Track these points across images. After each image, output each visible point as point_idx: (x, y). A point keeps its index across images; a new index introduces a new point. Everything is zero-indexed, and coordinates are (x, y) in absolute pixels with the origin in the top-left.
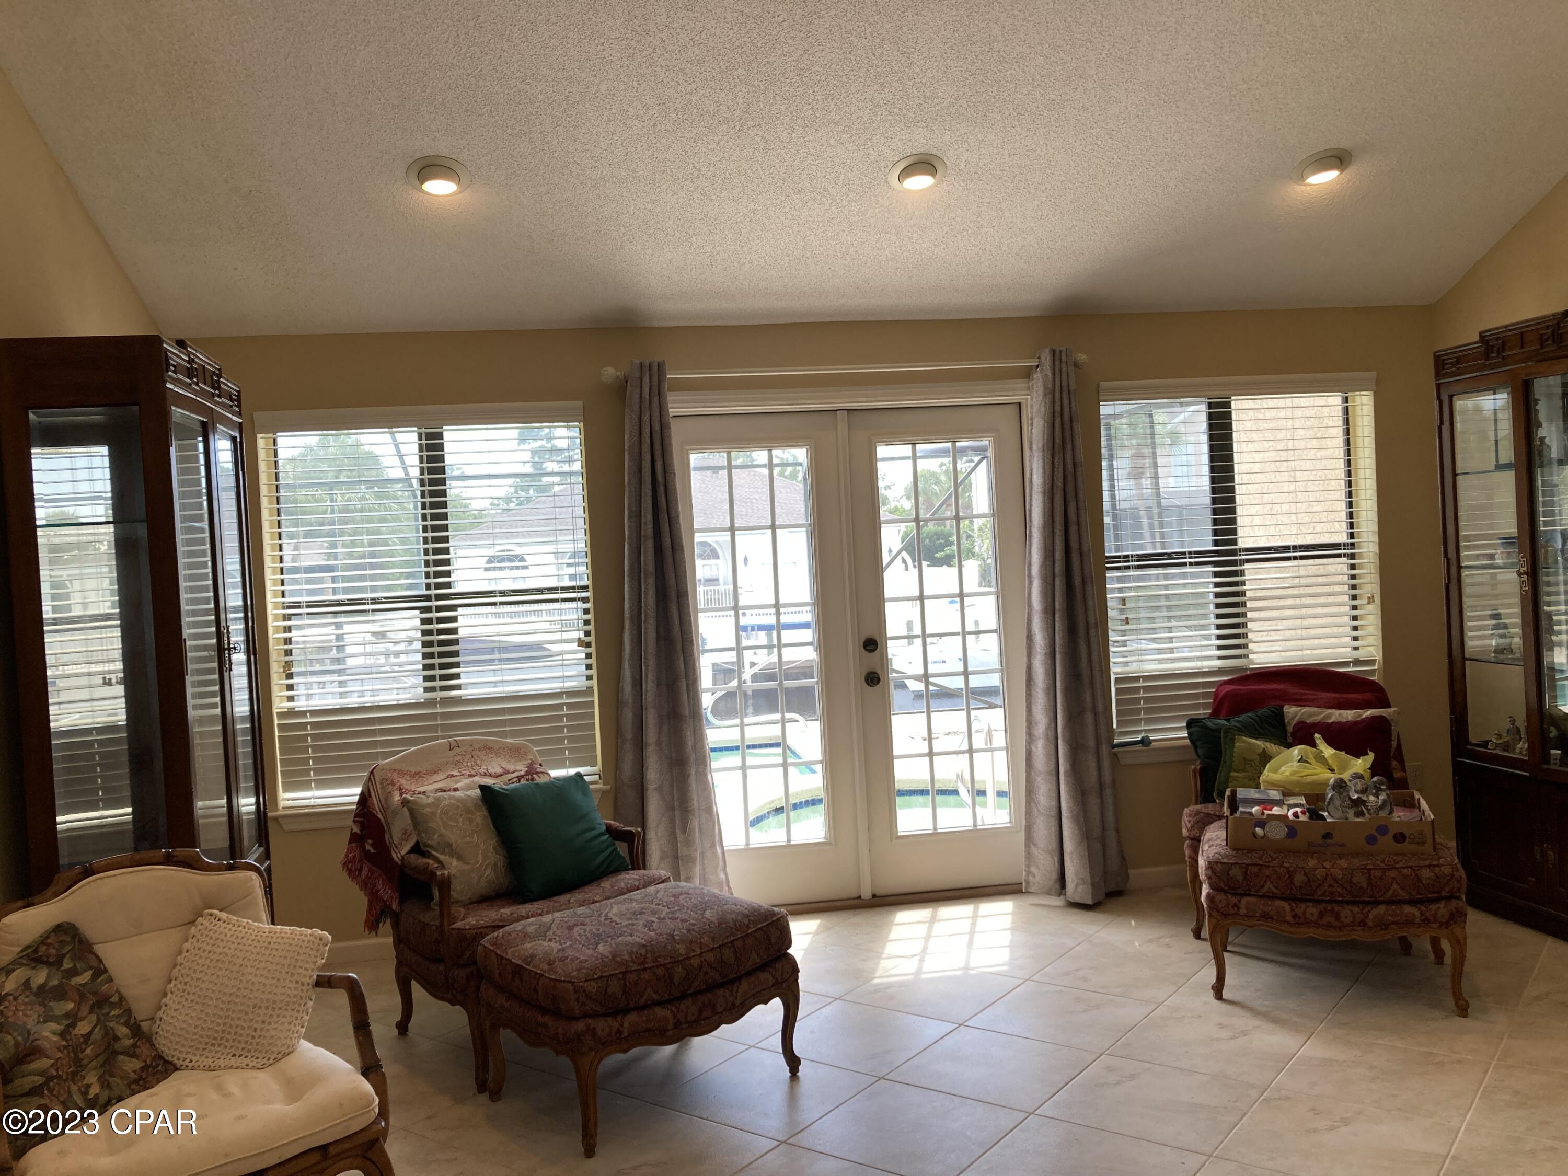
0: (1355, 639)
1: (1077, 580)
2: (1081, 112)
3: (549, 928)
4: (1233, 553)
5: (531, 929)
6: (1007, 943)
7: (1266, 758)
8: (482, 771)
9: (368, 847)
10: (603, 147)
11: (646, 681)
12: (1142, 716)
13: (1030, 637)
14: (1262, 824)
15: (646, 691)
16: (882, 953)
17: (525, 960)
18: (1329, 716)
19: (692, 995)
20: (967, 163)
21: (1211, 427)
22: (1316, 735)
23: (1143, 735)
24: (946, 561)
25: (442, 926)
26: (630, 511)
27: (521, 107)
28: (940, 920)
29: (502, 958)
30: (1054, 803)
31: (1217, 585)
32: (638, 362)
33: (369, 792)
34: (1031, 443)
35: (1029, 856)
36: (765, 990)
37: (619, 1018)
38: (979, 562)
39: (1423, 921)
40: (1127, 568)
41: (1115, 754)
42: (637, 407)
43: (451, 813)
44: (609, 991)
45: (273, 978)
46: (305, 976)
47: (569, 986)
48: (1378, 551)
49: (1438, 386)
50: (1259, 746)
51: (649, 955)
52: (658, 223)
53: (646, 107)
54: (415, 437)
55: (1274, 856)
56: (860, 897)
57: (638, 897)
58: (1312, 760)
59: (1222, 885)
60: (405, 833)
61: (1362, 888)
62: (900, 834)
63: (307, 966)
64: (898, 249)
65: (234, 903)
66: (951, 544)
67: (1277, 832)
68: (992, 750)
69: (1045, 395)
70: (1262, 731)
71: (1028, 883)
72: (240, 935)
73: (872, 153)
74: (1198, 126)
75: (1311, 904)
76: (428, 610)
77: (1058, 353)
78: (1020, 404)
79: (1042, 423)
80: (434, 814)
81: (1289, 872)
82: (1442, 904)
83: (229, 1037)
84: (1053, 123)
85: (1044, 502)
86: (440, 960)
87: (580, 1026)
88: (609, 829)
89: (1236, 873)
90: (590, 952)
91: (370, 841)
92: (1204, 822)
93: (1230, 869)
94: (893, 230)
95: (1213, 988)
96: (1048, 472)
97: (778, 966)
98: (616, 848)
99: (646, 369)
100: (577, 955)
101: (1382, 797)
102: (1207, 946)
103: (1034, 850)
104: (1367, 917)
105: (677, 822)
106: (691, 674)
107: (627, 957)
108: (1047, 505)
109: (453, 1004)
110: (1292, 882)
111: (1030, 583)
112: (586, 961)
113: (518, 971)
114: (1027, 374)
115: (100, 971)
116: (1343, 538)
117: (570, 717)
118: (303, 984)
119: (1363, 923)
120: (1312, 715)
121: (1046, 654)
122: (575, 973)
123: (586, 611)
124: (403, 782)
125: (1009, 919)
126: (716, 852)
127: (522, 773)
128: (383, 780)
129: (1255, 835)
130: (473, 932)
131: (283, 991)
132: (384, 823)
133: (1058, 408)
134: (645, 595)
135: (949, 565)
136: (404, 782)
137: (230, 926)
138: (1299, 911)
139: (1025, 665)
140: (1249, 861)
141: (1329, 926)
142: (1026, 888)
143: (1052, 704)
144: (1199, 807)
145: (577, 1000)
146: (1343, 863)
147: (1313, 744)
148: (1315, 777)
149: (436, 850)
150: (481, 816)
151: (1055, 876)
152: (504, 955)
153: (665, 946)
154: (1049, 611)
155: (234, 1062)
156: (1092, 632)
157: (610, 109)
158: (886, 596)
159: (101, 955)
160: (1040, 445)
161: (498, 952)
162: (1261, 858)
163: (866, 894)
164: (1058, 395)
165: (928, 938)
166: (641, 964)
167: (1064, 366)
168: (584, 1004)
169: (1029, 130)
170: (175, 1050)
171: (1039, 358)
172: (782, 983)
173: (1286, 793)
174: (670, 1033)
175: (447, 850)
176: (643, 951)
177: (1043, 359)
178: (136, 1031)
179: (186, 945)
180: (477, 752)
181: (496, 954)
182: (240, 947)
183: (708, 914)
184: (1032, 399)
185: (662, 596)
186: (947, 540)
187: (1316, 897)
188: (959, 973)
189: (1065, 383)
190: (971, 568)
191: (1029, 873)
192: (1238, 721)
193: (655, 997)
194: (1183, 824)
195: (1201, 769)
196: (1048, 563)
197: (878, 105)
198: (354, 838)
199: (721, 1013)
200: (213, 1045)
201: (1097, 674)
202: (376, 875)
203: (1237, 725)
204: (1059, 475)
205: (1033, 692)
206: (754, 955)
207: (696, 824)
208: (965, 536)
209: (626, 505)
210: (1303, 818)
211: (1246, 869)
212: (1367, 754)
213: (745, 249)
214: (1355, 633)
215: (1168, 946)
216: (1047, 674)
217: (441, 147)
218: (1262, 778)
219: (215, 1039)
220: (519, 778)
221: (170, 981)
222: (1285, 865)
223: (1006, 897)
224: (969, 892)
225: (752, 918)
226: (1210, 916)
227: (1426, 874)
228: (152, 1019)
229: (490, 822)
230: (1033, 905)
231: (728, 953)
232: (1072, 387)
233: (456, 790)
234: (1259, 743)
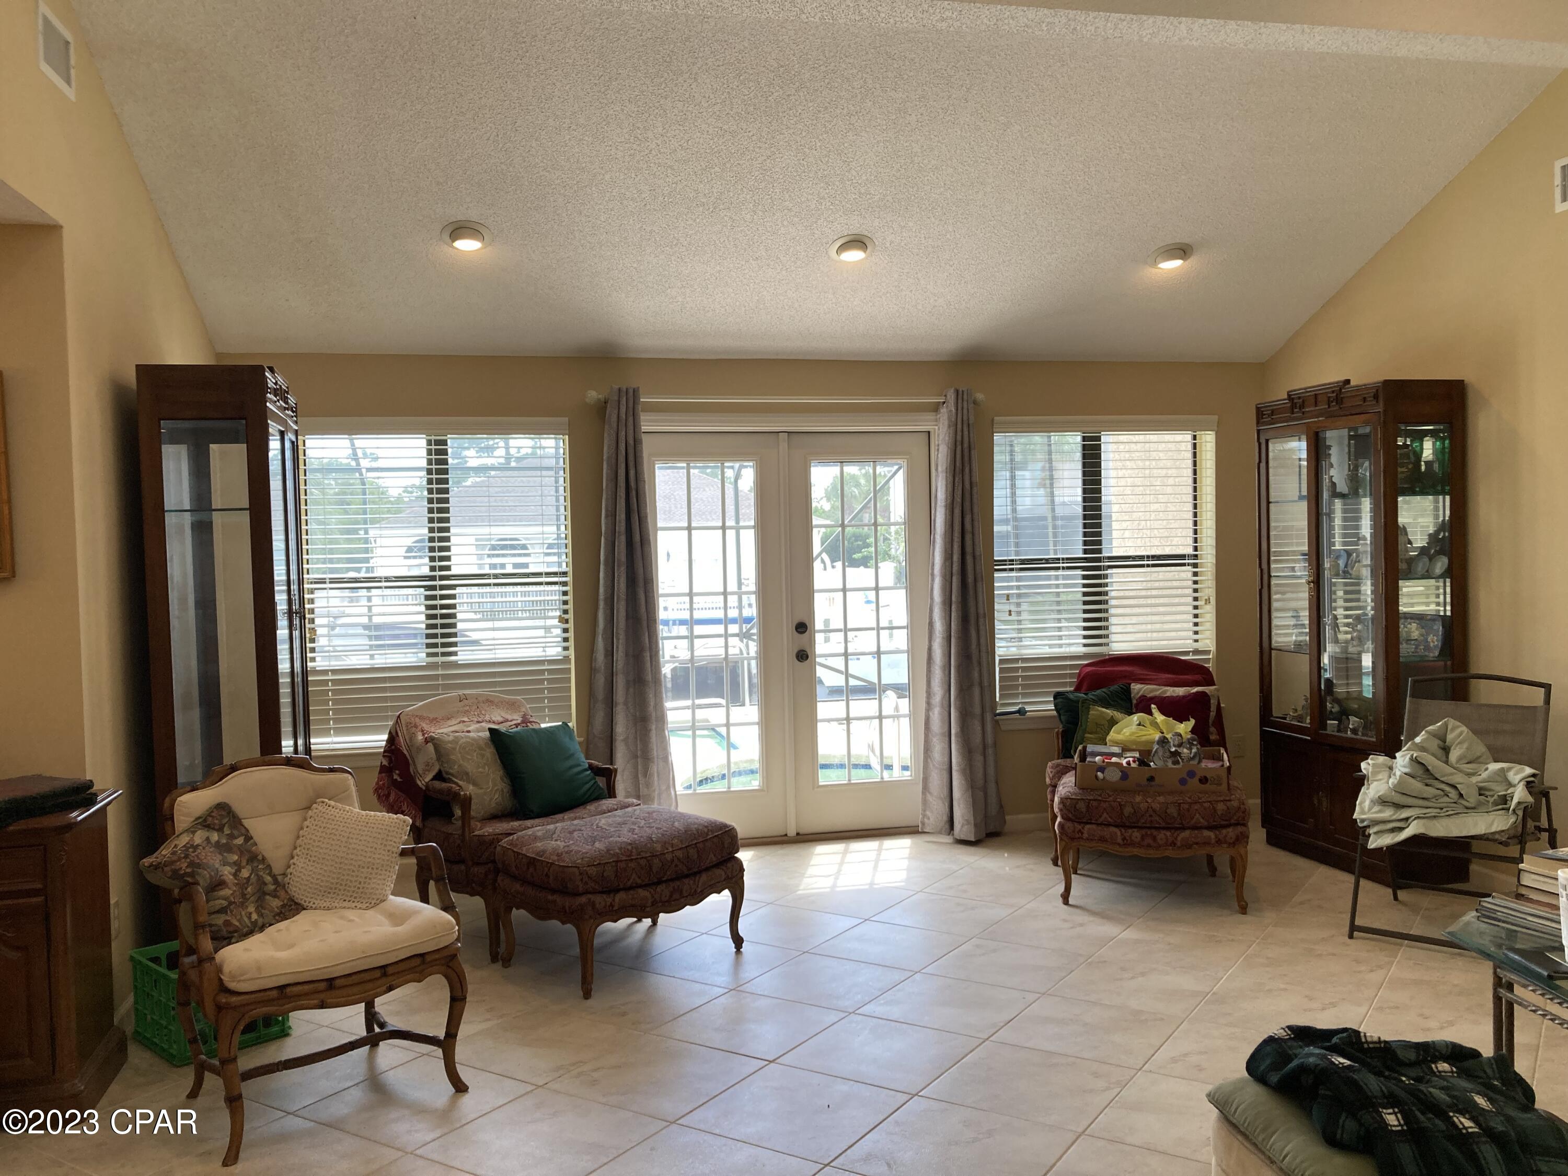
0: (1196, 633)
1: (970, 579)
2: (982, 209)
3: (554, 833)
4: (1099, 560)
5: (539, 834)
6: (905, 867)
7: (1113, 722)
8: (487, 718)
9: (395, 777)
10: (603, 220)
11: (617, 651)
12: (1020, 691)
13: (931, 624)
14: (1102, 769)
15: (617, 660)
16: (804, 874)
17: (537, 854)
18: (1165, 692)
19: (666, 881)
20: (891, 242)
21: (1084, 456)
22: (1153, 706)
23: (1020, 706)
24: (864, 562)
25: (463, 834)
26: (607, 510)
27: (540, 187)
28: (851, 852)
29: (518, 854)
30: (946, 759)
31: (1085, 586)
32: (617, 387)
33: (397, 732)
34: (937, 466)
35: (925, 802)
36: (719, 882)
37: (612, 895)
38: (895, 565)
39: (1217, 842)
40: (1012, 570)
41: (997, 722)
42: (615, 425)
43: (467, 749)
44: (605, 874)
45: (372, 847)
46: (394, 847)
47: (576, 870)
48: (1214, 562)
49: (1258, 431)
50: (1108, 714)
51: (634, 851)
52: (641, 277)
53: (640, 192)
54: (423, 443)
55: (1111, 793)
56: (786, 835)
57: (620, 814)
58: (1148, 724)
59: (1070, 816)
60: (428, 765)
61: (1174, 817)
62: (820, 784)
63: (395, 840)
64: (834, 305)
65: (337, 796)
66: (868, 546)
67: (1113, 776)
68: (898, 717)
69: (949, 426)
70: (1112, 703)
71: (923, 824)
72: (346, 817)
73: (817, 232)
74: (1073, 222)
75: (1136, 830)
76: (433, 588)
77: (960, 393)
78: (929, 432)
79: (946, 450)
80: (454, 749)
81: (1120, 805)
82: (1230, 830)
83: (341, 887)
84: (959, 216)
85: (946, 514)
86: (462, 861)
87: (583, 899)
88: (591, 767)
89: (1082, 806)
90: (590, 847)
91: (397, 772)
92: (1061, 772)
93: (1077, 803)
94: (831, 291)
95: (1062, 896)
96: (950, 489)
97: (729, 865)
98: (596, 782)
99: (623, 394)
100: (580, 849)
101: (1194, 750)
102: (1060, 870)
103: (929, 797)
104: (1176, 839)
105: (639, 767)
106: (654, 646)
107: (617, 851)
108: (948, 517)
109: (472, 895)
110: (1122, 813)
111: (933, 580)
112: (587, 853)
113: (532, 862)
114: (936, 408)
115: (248, 838)
116: (1190, 551)
117: (550, 681)
118: (393, 853)
119: (1173, 844)
120: (1152, 691)
121: (943, 638)
122: (579, 861)
123: (565, 593)
124: (424, 725)
125: (907, 851)
126: (671, 793)
127: (519, 722)
128: (407, 724)
129: (1096, 777)
130: (491, 837)
131: (379, 856)
132: (409, 758)
133: (959, 438)
134: (618, 581)
135: (866, 566)
136: (426, 726)
137: (338, 810)
138: (1127, 835)
139: (927, 647)
140: (1092, 797)
141: (1149, 846)
142: (922, 829)
143: (947, 679)
144: (1059, 761)
145: (582, 880)
146: (1161, 799)
147: (1150, 713)
148: (1148, 737)
149: (456, 778)
150: (490, 753)
151: (945, 818)
152: (520, 851)
153: (646, 845)
154: (947, 603)
155: (346, 904)
156: (981, 620)
157: (611, 192)
158: (816, 587)
159: (246, 825)
160: (944, 468)
161: (515, 850)
162: (1100, 795)
163: (792, 832)
164: (959, 426)
165: (842, 863)
166: (628, 856)
167: (965, 403)
168: (586, 883)
169: (941, 220)
170: (303, 895)
171: (945, 396)
172: (731, 878)
173: (1125, 749)
174: (648, 909)
175: (465, 778)
176: (630, 848)
177: (948, 397)
178: (276, 881)
179: (306, 823)
180: (482, 704)
181: (514, 852)
182: (347, 825)
183: (676, 824)
184: (939, 429)
185: (632, 581)
186: (864, 542)
187: (1140, 824)
188: (867, 887)
189: (965, 418)
190: (888, 571)
191: (924, 816)
192: (1093, 695)
193: (639, 881)
194: (1047, 775)
195: (1063, 731)
196: (947, 564)
197: (823, 198)
198: (383, 769)
199: (687, 897)
200: (329, 893)
201: (984, 655)
202: (402, 799)
203: (1093, 697)
204: (959, 493)
205: (932, 669)
206: (712, 856)
207: (655, 770)
208: (882, 537)
209: (603, 506)
210: (1133, 765)
211: (1089, 803)
212: (1189, 720)
213: (710, 300)
214: (1196, 629)
215: (1032, 870)
216: (944, 655)
217: (473, 214)
218: (1109, 738)
219: (331, 888)
220: (517, 725)
221: (295, 848)
222: (1118, 800)
223: (906, 836)
224: (877, 832)
225: (710, 828)
226: (1061, 839)
227: (1221, 807)
228: (284, 874)
229: (497, 757)
230: (928, 842)
231: (692, 852)
232: (971, 422)
233: (469, 732)
234: (1109, 712)
